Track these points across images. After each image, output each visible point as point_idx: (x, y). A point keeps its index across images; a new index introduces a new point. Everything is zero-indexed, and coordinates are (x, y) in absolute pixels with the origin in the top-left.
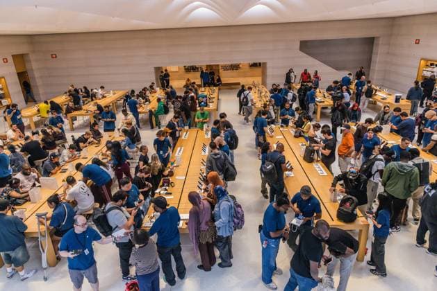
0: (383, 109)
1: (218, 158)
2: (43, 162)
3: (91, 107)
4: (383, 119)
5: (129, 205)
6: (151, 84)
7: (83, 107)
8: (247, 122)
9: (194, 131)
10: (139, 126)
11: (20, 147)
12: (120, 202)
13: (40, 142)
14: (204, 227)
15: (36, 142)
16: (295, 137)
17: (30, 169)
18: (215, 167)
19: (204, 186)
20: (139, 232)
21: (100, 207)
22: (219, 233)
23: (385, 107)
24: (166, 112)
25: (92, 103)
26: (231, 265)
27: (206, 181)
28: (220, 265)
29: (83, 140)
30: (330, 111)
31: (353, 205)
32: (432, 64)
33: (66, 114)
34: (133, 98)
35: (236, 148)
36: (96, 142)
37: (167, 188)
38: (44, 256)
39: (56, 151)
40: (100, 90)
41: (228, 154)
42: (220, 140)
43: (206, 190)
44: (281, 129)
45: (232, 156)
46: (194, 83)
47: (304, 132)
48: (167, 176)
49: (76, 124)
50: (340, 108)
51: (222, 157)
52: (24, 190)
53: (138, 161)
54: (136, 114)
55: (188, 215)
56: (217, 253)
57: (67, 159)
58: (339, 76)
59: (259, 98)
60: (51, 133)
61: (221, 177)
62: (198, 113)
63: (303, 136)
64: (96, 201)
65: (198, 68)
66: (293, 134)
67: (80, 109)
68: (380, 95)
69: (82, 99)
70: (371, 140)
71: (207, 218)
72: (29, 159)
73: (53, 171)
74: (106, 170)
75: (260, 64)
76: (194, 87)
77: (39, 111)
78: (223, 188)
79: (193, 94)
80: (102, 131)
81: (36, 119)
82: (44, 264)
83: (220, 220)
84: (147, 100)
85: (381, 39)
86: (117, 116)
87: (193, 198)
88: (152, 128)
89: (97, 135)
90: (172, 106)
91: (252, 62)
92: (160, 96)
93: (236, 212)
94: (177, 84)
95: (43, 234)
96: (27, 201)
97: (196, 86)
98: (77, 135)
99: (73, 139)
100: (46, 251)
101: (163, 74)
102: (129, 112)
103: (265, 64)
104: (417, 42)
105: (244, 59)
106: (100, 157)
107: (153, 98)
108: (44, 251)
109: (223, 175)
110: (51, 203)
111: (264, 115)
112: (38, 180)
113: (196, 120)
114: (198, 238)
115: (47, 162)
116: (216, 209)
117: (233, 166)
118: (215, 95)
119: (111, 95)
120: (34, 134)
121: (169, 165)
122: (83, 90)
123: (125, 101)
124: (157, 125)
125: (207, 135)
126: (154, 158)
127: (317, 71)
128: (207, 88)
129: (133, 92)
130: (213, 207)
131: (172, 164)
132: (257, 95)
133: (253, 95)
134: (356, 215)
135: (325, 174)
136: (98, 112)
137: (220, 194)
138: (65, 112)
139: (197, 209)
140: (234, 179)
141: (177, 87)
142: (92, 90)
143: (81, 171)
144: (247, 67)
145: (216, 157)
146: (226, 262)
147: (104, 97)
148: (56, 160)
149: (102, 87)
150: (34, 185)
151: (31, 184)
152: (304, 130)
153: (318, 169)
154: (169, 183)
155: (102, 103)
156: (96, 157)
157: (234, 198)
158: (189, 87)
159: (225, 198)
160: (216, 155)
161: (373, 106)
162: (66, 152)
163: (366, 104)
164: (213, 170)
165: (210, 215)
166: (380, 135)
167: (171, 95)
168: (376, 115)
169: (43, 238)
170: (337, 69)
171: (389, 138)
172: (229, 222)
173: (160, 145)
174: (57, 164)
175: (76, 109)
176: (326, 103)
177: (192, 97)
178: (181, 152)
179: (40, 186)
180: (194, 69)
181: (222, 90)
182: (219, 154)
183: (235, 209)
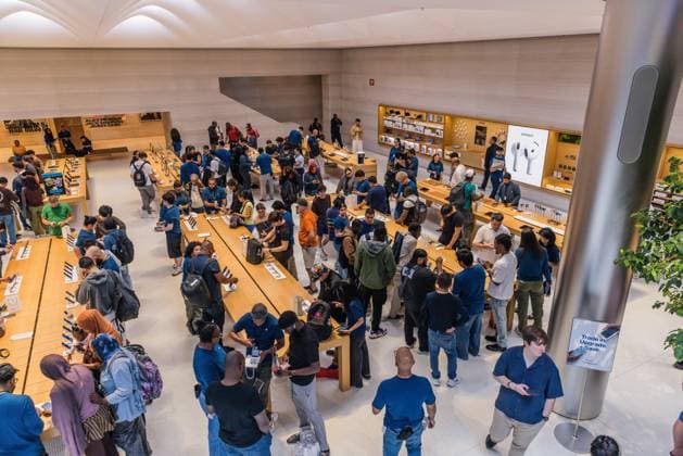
4: (347, 187)
9: (42, 242)
16: (231, 227)
18: (98, 300)
31: (325, 315)
42: (96, 252)
45: (125, 275)
47: (243, 219)
50: (290, 177)
59: (163, 171)
62: (47, 207)
65: (36, 125)
66: (228, 223)
75: (159, 114)
83: (117, 391)
91: (144, 112)
103: (167, 115)
105: (129, 107)
117: (132, 293)
118: (80, 172)
135: (283, 276)
140: (136, 316)
144: (137, 120)
145: (98, 282)
152: (244, 214)
157: (138, 349)
160: (98, 278)
172: (134, 391)
178: (18, 286)
180: (28, 126)
181: (92, 163)
182: (104, 276)
183: (140, 367)
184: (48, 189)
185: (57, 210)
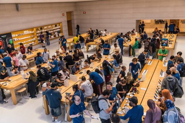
1: (170, 81)
2: (72, 67)
3: (98, 41)
5: (111, 99)
6: (132, 30)
7: (95, 40)
9: (156, 61)
10: (122, 54)
11: (63, 58)
12: (106, 96)
13: (72, 56)
15: (71, 56)
17: (66, 70)
18: (168, 86)
19: (158, 97)
20: (115, 115)
21: (96, 96)
24: (140, 47)
25: (99, 38)
27: (160, 94)
29: (93, 58)
33: (86, 43)
34: (121, 37)
36: (99, 60)
37: (134, 93)
38: (66, 115)
40: (104, 32)
41: (179, 79)
42: (174, 69)
43: (160, 100)
45: (181, 81)
46: (160, 31)
48: (136, 86)
49: (90, 49)
51: (174, 81)
52: (63, 79)
53: (119, 74)
57: (83, 67)
61: (171, 94)
62: (161, 50)
64: (94, 93)
65: (164, 21)
67: (93, 41)
69: (94, 36)
71: (158, 118)
72: (66, 64)
73: (76, 72)
74: (102, 77)
76: (160, 33)
77: (74, 40)
78: (172, 102)
79: (158, 38)
80: (102, 54)
81: (72, 44)
82: (66, 119)
83: (167, 122)
84: (129, 39)
87: (150, 104)
88: (130, 56)
89: (100, 56)
90: (144, 44)
92: (137, 38)
94: (149, 31)
95: (67, 103)
97: (161, 33)
98: (90, 55)
99: (88, 57)
100: (67, 113)
101: (141, 24)
102: (118, 45)
106: (99, 69)
107: (133, 38)
108: (66, 112)
109: (173, 93)
110: (74, 89)
113: (159, 54)
115: (74, 67)
116: (165, 114)
117: (181, 88)
118: (174, 39)
120: (70, 52)
121: (137, 80)
122: (96, 31)
123: (117, 39)
124: (133, 54)
125: (165, 64)
128: (169, 35)
129: (122, 34)
130: (163, 112)
131: (139, 79)
136: (102, 43)
137: (169, 105)
138: (85, 42)
139: (152, 111)
140: (181, 97)
141: (148, 32)
142: (100, 31)
143: (89, 75)
145: (169, 80)
147: (106, 35)
148: (78, 67)
149: (106, 30)
150: (67, 78)
151: (66, 77)
154: (135, 91)
155: (104, 39)
156: (97, 68)
157: (179, 110)
158: (156, 33)
159: (172, 109)
160: (170, 78)
162: (83, 63)
164: (166, 88)
165: (160, 117)
167: (144, 37)
169: (67, 106)
173: (133, 67)
174: (78, 69)
175: (91, 41)
177: (158, 40)
178: (146, 73)
179: (69, 79)
180: (161, 22)
181: (179, 36)
182: (172, 79)
183: (179, 118)
184: (162, 43)
185: (163, 51)
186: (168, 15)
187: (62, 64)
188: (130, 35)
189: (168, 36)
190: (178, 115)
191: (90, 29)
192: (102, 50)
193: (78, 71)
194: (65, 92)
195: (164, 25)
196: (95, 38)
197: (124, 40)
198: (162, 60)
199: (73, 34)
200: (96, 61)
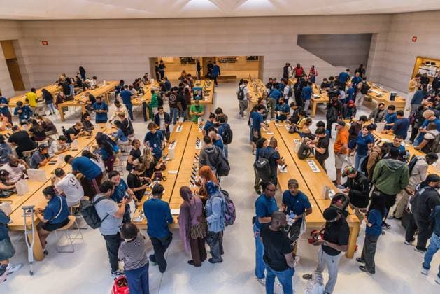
0: (378, 106)
1: (211, 153)
2: (32, 153)
3: (83, 97)
4: (377, 116)
7: (75, 97)
8: (243, 116)
9: (188, 124)
10: (132, 119)
11: (7, 137)
14: (195, 222)
16: (290, 132)
17: (18, 161)
18: (208, 162)
20: (127, 226)
22: (211, 229)
23: (380, 105)
25: (84, 93)
26: (222, 261)
28: (210, 261)
30: (326, 107)
31: (345, 203)
32: (428, 63)
33: (57, 104)
35: (230, 142)
38: (30, 250)
39: (45, 142)
40: (92, 80)
41: (222, 148)
42: (214, 134)
44: (276, 124)
45: (226, 151)
46: (189, 75)
47: (298, 128)
48: (160, 170)
49: (67, 114)
50: (335, 104)
51: (216, 152)
52: (11, 181)
54: (129, 105)
55: (179, 210)
56: (208, 248)
57: (56, 151)
58: (336, 72)
59: (254, 92)
60: (40, 124)
61: (213, 172)
62: (193, 106)
63: (297, 132)
64: (86, 194)
65: (193, 60)
66: (288, 129)
67: (72, 99)
68: (375, 92)
69: (73, 89)
70: (365, 137)
71: (199, 213)
72: (17, 150)
73: (41, 163)
74: (97, 163)
75: (257, 57)
76: (189, 79)
79: (187, 87)
82: (31, 259)
83: (212, 216)
84: (141, 92)
85: (379, 36)
86: (110, 108)
87: (185, 193)
88: (146, 120)
89: (89, 126)
90: (167, 98)
91: (249, 55)
92: (154, 88)
93: (228, 208)
94: (173, 76)
95: (30, 227)
96: (13, 193)
97: (191, 78)
98: (68, 126)
99: (64, 130)
100: (32, 245)
101: (158, 65)
102: (122, 104)
103: (262, 58)
104: (414, 40)
105: (242, 52)
106: (91, 150)
107: (147, 89)
108: (30, 245)
109: (216, 170)
111: (259, 109)
112: (25, 172)
113: (191, 113)
114: (189, 233)
115: (36, 153)
116: (208, 205)
117: (227, 162)
118: (211, 88)
119: (105, 85)
126: (146, 152)
127: (313, 67)
128: (203, 81)
131: (165, 157)
132: (253, 89)
133: (249, 89)
134: (348, 212)
135: (318, 170)
136: (91, 102)
137: (211, 189)
139: (188, 204)
140: (227, 175)
141: (172, 78)
143: (70, 163)
144: (244, 60)
145: (209, 152)
146: (217, 258)
147: (96, 87)
148: (45, 151)
149: (95, 78)
151: (19, 176)
152: (299, 126)
153: (311, 166)
154: (160, 177)
155: (95, 93)
156: (86, 149)
157: (226, 194)
159: (216, 194)
160: (209, 149)
161: (368, 104)
162: (55, 144)
163: (362, 100)
164: (206, 165)
165: (201, 210)
166: (374, 133)
167: (165, 87)
168: (371, 112)
169: (30, 232)
170: (334, 65)
171: (382, 136)
172: (221, 217)
174: (47, 156)
175: (67, 99)
176: (322, 99)
177: (187, 90)
178: (175, 145)
179: (28, 178)
180: (189, 60)
182: (212, 149)
183: (227, 205)
185: (197, 107)
186: (199, 50)
187: (7, 151)
188: (142, 85)
189: (201, 84)
190: (224, 200)
191: (62, 77)
192: (93, 114)
193: (45, 160)
194: (21, 207)
195: (195, 66)
196: (75, 92)
197: (132, 93)
198: (196, 122)
199: (26, 88)
200: (83, 135)
